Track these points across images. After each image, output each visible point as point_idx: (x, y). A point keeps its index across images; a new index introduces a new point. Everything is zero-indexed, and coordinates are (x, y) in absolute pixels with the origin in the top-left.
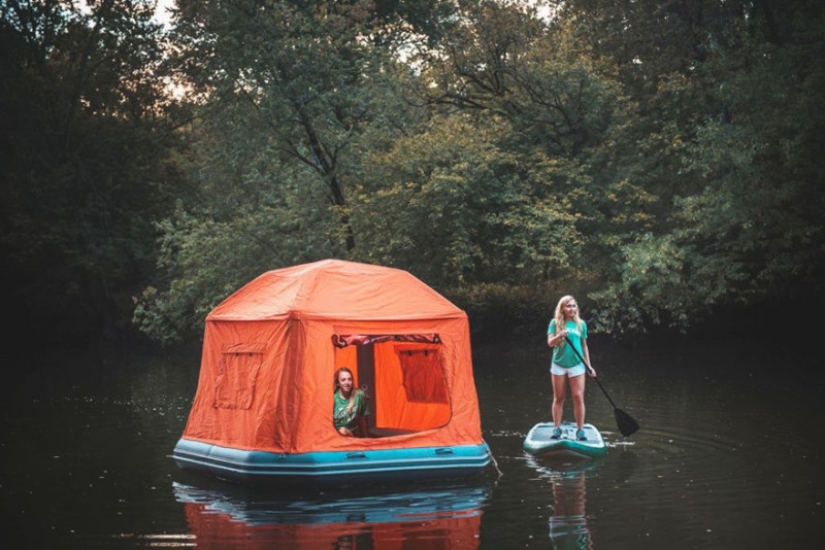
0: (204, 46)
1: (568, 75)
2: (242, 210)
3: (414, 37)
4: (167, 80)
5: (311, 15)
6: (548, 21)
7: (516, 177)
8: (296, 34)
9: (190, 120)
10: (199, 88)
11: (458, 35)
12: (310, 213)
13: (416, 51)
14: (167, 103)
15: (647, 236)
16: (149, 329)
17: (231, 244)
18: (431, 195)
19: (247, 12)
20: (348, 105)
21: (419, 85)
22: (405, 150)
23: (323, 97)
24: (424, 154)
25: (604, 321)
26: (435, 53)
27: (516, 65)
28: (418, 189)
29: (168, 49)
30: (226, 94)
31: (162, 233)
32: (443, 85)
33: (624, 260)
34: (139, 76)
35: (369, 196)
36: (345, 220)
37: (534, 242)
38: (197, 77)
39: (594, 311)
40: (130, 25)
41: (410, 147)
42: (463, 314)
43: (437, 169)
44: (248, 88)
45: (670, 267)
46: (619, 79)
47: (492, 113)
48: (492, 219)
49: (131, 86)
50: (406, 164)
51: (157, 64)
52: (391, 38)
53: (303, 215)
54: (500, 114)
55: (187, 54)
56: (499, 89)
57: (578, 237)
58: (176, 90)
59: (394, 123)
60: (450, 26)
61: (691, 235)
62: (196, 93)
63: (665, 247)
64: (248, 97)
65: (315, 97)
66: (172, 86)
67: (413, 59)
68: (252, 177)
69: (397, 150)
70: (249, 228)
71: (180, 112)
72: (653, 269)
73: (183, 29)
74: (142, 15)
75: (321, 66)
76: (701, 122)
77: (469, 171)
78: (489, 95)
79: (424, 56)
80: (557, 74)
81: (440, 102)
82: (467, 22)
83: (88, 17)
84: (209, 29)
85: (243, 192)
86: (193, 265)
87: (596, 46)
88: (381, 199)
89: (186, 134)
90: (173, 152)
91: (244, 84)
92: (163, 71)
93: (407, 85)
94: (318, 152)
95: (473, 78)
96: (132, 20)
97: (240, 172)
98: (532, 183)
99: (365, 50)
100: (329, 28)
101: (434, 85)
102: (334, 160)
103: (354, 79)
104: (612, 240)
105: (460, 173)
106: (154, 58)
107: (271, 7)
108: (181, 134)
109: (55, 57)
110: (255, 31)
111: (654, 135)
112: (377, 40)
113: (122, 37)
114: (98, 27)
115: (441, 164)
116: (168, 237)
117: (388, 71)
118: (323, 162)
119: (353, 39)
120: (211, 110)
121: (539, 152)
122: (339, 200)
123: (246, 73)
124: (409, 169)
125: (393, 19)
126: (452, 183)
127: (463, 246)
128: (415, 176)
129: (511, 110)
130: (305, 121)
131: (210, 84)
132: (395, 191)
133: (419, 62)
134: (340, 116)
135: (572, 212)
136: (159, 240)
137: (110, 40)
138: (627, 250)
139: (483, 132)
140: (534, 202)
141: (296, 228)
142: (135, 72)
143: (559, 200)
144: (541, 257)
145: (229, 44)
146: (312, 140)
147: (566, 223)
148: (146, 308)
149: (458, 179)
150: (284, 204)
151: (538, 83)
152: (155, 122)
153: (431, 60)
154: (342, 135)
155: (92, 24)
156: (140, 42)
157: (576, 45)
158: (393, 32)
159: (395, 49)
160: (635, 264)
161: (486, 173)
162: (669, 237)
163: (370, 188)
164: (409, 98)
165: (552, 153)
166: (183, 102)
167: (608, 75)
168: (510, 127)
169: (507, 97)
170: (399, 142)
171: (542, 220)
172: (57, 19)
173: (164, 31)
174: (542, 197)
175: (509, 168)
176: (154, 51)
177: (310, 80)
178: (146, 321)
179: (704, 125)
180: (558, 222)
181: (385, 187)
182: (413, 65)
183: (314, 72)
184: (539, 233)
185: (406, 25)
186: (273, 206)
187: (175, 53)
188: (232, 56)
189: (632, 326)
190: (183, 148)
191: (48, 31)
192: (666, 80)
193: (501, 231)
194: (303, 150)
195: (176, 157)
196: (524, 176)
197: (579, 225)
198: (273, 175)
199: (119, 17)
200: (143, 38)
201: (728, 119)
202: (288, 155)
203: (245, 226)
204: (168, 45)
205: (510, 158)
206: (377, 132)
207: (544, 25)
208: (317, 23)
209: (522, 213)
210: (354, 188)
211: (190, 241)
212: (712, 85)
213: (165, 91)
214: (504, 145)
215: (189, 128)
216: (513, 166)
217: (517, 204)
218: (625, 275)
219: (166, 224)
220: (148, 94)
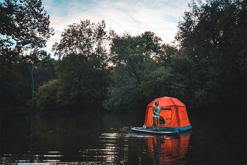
0: (115, 56)
1: (183, 59)
2: (122, 86)
3: (153, 53)
4: (109, 62)
5: (134, 50)
6: (179, 49)
7: (173, 79)
8: (132, 53)
9: (113, 69)
10: (114, 64)
11: (162, 52)
12: (134, 86)
13: (154, 56)
14: (109, 67)
15: (199, 89)
16: (105, 108)
17: (120, 92)
18: (157, 82)
19: (123, 50)
20: (141, 66)
21: (155, 62)
22: (152, 74)
23: (137, 64)
24: (156, 75)
25: (191, 106)
26: (157, 56)
27: (173, 58)
28: (155, 81)
29: (109, 57)
30: (119, 64)
31: (108, 90)
32: (159, 62)
33: (195, 94)
34: (104, 62)
35: (146, 83)
36: (141, 87)
37: (177, 91)
38: (114, 62)
40: (102, 53)
41: (153, 73)
43: (158, 77)
44: (123, 63)
45: (204, 95)
46: (193, 60)
47: (168, 67)
48: (169, 87)
49: (102, 64)
50: (152, 76)
51: (107, 60)
52: (149, 53)
53: (133, 86)
54: (170, 67)
55: (112, 58)
56: (170, 62)
57: (186, 90)
58: (111, 64)
59: (150, 69)
60: (160, 51)
61: (208, 89)
62: (114, 65)
63: (203, 91)
64: (123, 65)
65: (135, 65)
66: (109, 63)
67: (153, 57)
68: (124, 79)
69: (151, 74)
70: (123, 89)
71: (111, 68)
72: (201, 96)
73: (112, 53)
74: (104, 51)
75: (136, 59)
76: (209, 67)
77: (164, 77)
78: (168, 63)
79: (155, 56)
80: (181, 59)
81: (158, 65)
82: (163, 50)
83: (95, 52)
84: (116, 53)
85: (122, 82)
86: (113, 96)
87: (188, 54)
88: (147, 83)
89: (112, 72)
90: (110, 75)
91: (122, 62)
92: (108, 61)
93: (153, 62)
94: (136, 75)
95: (165, 60)
96: (103, 52)
97: (122, 79)
98: (176, 80)
99: (144, 56)
100: (138, 52)
101: (157, 62)
102: (139, 76)
103: (142, 61)
104: (193, 90)
105: (163, 78)
106: (106, 59)
107: (127, 49)
108: (111, 72)
109: (89, 59)
110: (124, 53)
111: (200, 70)
112: (147, 54)
113: (101, 55)
114: (97, 54)
115: (159, 76)
116: (109, 91)
117: (149, 59)
118: (137, 76)
119: (142, 54)
120: (116, 68)
121: (178, 74)
122: (140, 83)
123: (123, 61)
124: (153, 77)
125: (149, 50)
126: (161, 80)
127: (164, 92)
128: (154, 79)
129: (172, 66)
130: (133, 69)
131: (116, 63)
132: (150, 82)
133: (154, 58)
134: (140, 68)
135: (185, 85)
136: (107, 91)
137: (99, 56)
138: (196, 92)
139: (167, 70)
140: (177, 83)
141: (132, 88)
142: (103, 61)
143: (182, 83)
144: (179, 94)
145: (120, 56)
146: (135, 72)
147: (183, 87)
148: (105, 104)
149: (162, 79)
150: (130, 84)
151: (177, 61)
152: (107, 70)
153: (157, 57)
154: (140, 71)
155: (96, 53)
156: (104, 56)
157: (184, 54)
158: (150, 52)
159: (150, 55)
160: (197, 95)
161: (167, 78)
162: (204, 89)
163: (146, 81)
164: (153, 64)
165: (180, 74)
166: (112, 66)
167: (191, 59)
168: (172, 69)
169: (171, 63)
170: (151, 72)
171: (178, 86)
172: (90, 52)
173: (108, 54)
174: (178, 82)
175: (172, 77)
176: (106, 57)
177: (134, 62)
178: (105, 106)
179: (210, 68)
180: (182, 87)
181: (148, 81)
182: (153, 58)
183: (135, 60)
184: (178, 89)
185: (152, 51)
186: (128, 85)
187: (110, 58)
188: (120, 58)
189: (197, 107)
190: (112, 74)
191: (88, 55)
192: (202, 60)
193: (171, 89)
194: (133, 74)
195: (110, 76)
196: (175, 78)
197: (186, 87)
198: (128, 79)
199: (100, 52)
200: (104, 55)
201: (215, 67)
202: (130, 75)
203: (123, 88)
204: (109, 56)
205: (172, 75)
206: (147, 71)
207: (178, 50)
208: (135, 51)
209: (175, 85)
210: (143, 81)
211: (113, 91)
212: (211, 60)
213: (108, 64)
214: (171, 73)
215: (113, 71)
216: (173, 76)
217: (174, 84)
218: (195, 97)
219: (109, 88)
220: (105, 65)
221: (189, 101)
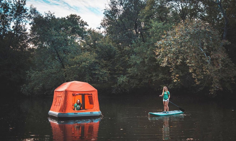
0: (37, 37)
1: (107, 46)
2: (44, 69)
3: (79, 37)
4: (29, 43)
5: (58, 32)
6: (104, 36)
7: (98, 64)
8: (56, 36)
9: (34, 51)
10: (36, 45)
11: (87, 37)
12: (58, 70)
13: (79, 40)
14: (29, 48)
15: (122, 76)
16: (24, 93)
17: (42, 76)
18: (82, 67)
19: (46, 31)
20: (66, 49)
21: (80, 46)
22: (77, 58)
23: (61, 48)
24: (80, 59)
25: (114, 91)
26: (83, 40)
27: (98, 43)
28: (79, 66)
29: (29, 38)
30: (41, 46)
31: (27, 74)
32: (84, 46)
33: (118, 80)
34: (23, 43)
35: (70, 67)
36: (65, 72)
37: (101, 76)
38: (35, 43)
39: (112, 89)
40: (21, 32)
41: (78, 58)
42: (97, 90)
43: (83, 62)
44: (46, 46)
45: (126, 81)
46: (117, 47)
47: (94, 52)
48: (93, 72)
49: (21, 44)
50: (77, 61)
51: (27, 40)
52: (74, 37)
53: (56, 70)
54: (95, 52)
55: (33, 38)
56: (95, 48)
57: (109, 75)
59: (75, 53)
60: (86, 36)
61: (129, 75)
62: (35, 46)
63: (125, 78)
64: (46, 47)
65: (59, 48)
66: (30, 45)
67: (78, 41)
68: (46, 63)
69: (75, 59)
70: (45, 73)
71: (32, 50)
72: (123, 82)
73: (33, 34)
74: (24, 31)
75: (60, 42)
76: (131, 55)
77: (89, 63)
78: (93, 49)
79: (81, 41)
80: (106, 45)
81: (84, 50)
82: (89, 35)
83: (12, 30)
84: (38, 34)
85: (44, 66)
86: (34, 80)
87: (113, 41)
88: (72, 68)
89: (33, 54)
90: (30, 57)
91: (45, 45)
93: (78, 46)
94: (60, 58)
95: (90, 46)
96: (22, 31)
97: (44, 62)
98: (101, 65)
99: (69, 39)
100: (62, 35)
101: (82, 46)
102: (63, 60)
103: (67, 45)
104: (116, 76)
105: (88, 63)
106: (26, 39)
107: (51, 30)
108: (31, 54)
109: (5, 38)
110: (47, 35)
111: (123, 57)
112: (72, 37)
113: (19, 35)
114: (14, 33)
115: (84, 61)
116: (28, 74)
117: (74, 43)
118: (60, 60)
119: (67, 37)
120: (38, 50)
121: (102, 60)
122: (64, 68)
123: (45, 43)
124: (78, 62)
125: (75, 34)
126: (86, 65)
127: (88, 77)
128: (79, 64)
129: (97, 52)
130: (57, 52)
131: (38, 44)
132: (75, 66)
133: (80, 42)
134: (64, 51)
135: (108, 71)
136: (26, 75)
137: (17, 35)
138: (118, 78)
139: (92, 56)
140: (101, 69)
141: (55, 73)
142: (22, 42)
143: (106, 69)
144: (103, 79)
145: (42, 37)
146: (58, 56)
147: (107, 73)
148: (24, 88)
149: (87, 64)
150: (52, 68)
151: (102, 47)
152: (26, 51)
153: (82, 42)
154: (64, 55)
155: (13, 32)
156: (23, 36)
157: (109, 40)
158: (75, 36)
159: (75, 39)
160: (120, 81)
161: (92, 63)
162: (126, 76)
163: (70, 65)
164: (78, 49)
165: (105, 60)
166: (32, 48)
167: (115, 46)
168: (97, 55)
169: (96, 49)
170: (76, 57)
171: (103, 72)
172: (6, 31)
173: (28, 34)
174: (103, 68)
175: (97, 62)
176: (26, 38)
177: (58, 45)
178: (23, 91)
179: (132, 56)
180: (106, 73)
181: (73, 65)
182: (79, 43)
183: (59, 43)
184: (102, 75)
185: (77, 35)
186: (50, 69)
187: (31, 38)
188: (43, 40)
189: (119, 92)
190: (32, 57)
191: (4, 33)
192: (125, 48)
193: (95, 74)
194: (57, 58)
195: (30, 58)
196: (99, 64)
197: (110, 73)
198: (50, 63)
199: (19, 31)
201: (136, 55)
202: (54, 58)
203: (44, 72)
204: (29, 37)
205: (97, 60)
206: (71, 55)
207: (103, 37)
208: (60, 34)
209: (99, 71)
210: (67, 65)
211: (33, 75)
212: (133, 49)
213: (28, 46)
214: (96, 58)
215: (33, 53)
216: (98, 62)
217: (98, 69)
218: (118, 83)
219: (28, 72)
220: (25, 46)
221: (112, 86)
